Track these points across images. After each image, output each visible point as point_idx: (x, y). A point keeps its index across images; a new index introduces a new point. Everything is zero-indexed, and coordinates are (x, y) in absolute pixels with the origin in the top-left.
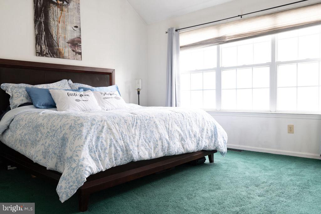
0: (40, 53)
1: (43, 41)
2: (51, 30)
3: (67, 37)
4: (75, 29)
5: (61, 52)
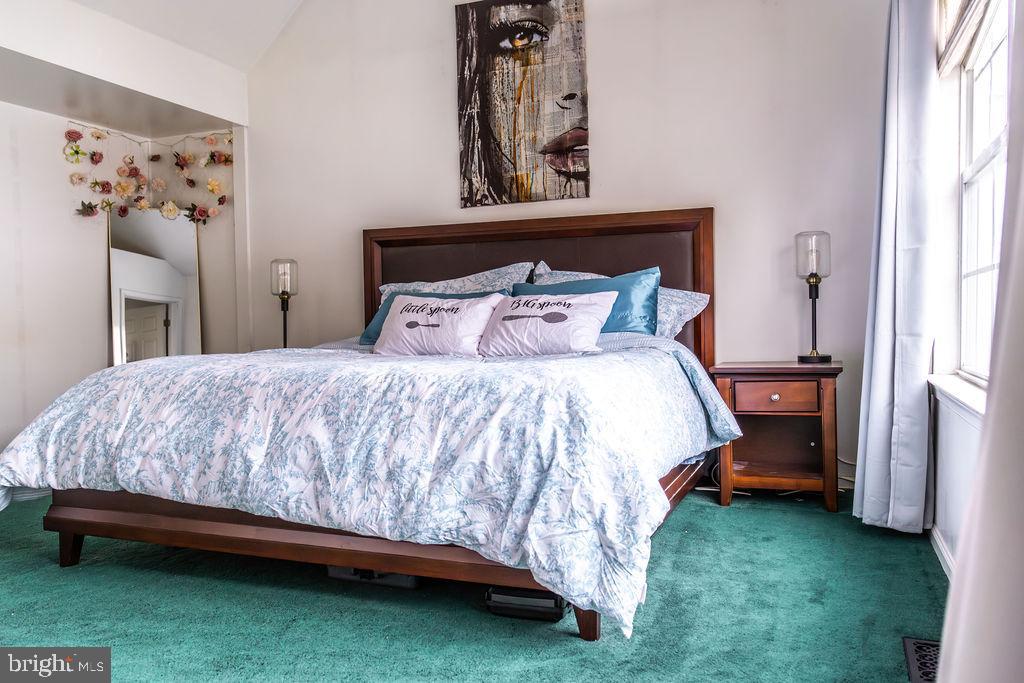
0: (469, 200)
1: (475, 168)
3: (539, 135)
5: (522, 184)
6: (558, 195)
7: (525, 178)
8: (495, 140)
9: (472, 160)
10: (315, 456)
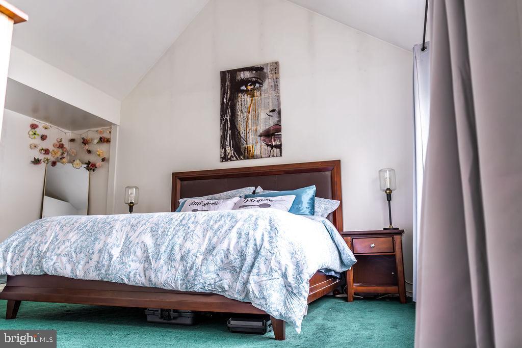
0: (225, 158)
1: (227, 143)
2: (238, 126)
3: (258, 128)
4: (271, 114)
5: (250, 150)
6: (267, 155)
7: (251, 148)
8: (237, 130)
9: (226, 140)
10: (145, 251)
